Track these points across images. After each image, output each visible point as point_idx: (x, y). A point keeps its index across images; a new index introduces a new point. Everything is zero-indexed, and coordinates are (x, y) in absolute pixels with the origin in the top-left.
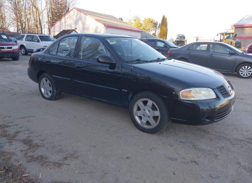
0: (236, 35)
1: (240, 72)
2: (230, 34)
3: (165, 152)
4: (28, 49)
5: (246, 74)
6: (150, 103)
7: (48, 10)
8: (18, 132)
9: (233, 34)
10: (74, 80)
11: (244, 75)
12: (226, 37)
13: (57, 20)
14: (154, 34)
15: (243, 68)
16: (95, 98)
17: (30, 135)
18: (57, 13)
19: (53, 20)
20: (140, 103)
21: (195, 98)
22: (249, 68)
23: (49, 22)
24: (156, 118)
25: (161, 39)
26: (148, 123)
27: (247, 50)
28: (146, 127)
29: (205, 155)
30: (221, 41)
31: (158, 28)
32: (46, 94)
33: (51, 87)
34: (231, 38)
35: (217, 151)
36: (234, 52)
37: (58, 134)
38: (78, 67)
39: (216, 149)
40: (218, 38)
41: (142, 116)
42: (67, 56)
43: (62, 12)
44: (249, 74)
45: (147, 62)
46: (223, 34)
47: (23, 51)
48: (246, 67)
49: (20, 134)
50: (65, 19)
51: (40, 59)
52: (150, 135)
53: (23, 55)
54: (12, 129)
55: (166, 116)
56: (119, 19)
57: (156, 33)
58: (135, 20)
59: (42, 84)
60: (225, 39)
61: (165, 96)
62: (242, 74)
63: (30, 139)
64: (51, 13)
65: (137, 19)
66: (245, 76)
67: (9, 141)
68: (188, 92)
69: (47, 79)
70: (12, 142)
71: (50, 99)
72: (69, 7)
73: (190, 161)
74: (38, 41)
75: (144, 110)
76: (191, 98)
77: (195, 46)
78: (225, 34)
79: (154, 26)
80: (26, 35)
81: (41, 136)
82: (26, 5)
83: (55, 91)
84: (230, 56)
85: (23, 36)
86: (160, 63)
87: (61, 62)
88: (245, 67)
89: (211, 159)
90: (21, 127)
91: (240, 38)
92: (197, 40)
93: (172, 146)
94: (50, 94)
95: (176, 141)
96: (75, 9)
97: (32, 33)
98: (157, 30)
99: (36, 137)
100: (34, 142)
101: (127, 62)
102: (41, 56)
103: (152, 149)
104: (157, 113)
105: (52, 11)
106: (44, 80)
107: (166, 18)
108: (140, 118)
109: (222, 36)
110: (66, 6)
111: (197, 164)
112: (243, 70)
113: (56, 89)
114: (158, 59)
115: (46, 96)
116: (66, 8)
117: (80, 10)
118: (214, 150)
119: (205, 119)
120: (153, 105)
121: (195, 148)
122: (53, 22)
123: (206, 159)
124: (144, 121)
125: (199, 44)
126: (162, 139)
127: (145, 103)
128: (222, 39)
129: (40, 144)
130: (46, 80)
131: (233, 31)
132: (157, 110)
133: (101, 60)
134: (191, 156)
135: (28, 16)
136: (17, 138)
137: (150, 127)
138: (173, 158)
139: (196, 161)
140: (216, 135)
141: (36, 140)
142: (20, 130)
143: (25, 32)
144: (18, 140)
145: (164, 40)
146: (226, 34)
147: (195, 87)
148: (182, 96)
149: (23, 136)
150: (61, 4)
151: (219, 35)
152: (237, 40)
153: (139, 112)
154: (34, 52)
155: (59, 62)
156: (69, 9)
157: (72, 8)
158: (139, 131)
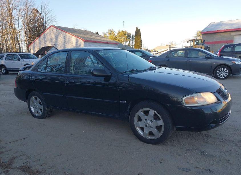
0: (204, 41)
1: (218, 74)
2: (198, 40)
3: (176, 163)
4: (8, 68)
5: (223, 75)
6: (152, 112)
7: (26, 29)
8: (13, 159)
9: (201, 40)
10: (67, 96)
11: (221, 76)
12: (195, 43)
13: (35, 38)
14: (129, 45)
15: (220, 70)
16: (90, 112)
17: (27, 160)
18: (35, 31)
19: (31, 38)
20: (140, 113)
21: (198, 103)
22: (225, 69)
23: (26, 41)
24: (159, 128)
25: (137, 49)
26: (151, 133)
27: (218, 53)
28: (149, 137)
29: (216, 161)
30: (191, 46)
31: (132, 40)
32: (36, 112)
33: (41, 105)
34: (200, 44)
35: (226, 155)
36: (209, 56)
37: (58, 156)
38: (70, 82)
39: (224, 153)
40: (188, 45)
41: (145, 127)
42: (49, 71)
43: (40, 30)
44: (226, 75)
45: (141, 71)
46: (192, 41)
47: (3, 71)
48: (223, 69)
49: (16, 160)
50: (44, 35)
51: (26, 77)
52: (154, 146)
53: (4, 74)
54: (5, 155)
55: (171, 125)
56: (95, 33)
57: (131, 44)
58: (110, 34)
59: (31, 102)
60: (195, 45)
61: (168, 104)
62: (219, 75)
63: (28, 165)
64: (28, 32)
65: (111, 32)
66: (223, 77)
67: (5, 170)
68: (191, 98)
69: (37, 97)
70: (8, 171)
71: (42, 117)
72: (46, 25)
73: (205, 170)
74: (19, 60)
75: (146, 120)
76: (195, 104)
77: (173, 53)
78: (194, 41)
79: (128, 38)
80: (6, 54)
81: (40, 160)
82: (2, 26)
83: (46, 109)
84: (206, 60)
85: (3, 56)
86: (154, 72)
87: (43, 78)
88: (221, 69)
89: (225, 165)
90: (16, 152)
91: (208, 43)
92: (170, 48)
93: (180, 155)
94: (41, 113)
95: (182, 149)
96: (52, 26)
97: (11, 52)
98: (131, 41)
99: (34, 161)
100: (34, 168)
101: (122, 73)
102: (26, 74)
103: (162, 162)
104: (161, 123)
105: (29, 29)
106: (33, 98)
107: (139, 30)
108: (142, 129)
109: (192, 43)
110: (43, 25)
111: (213, 172)
112: (220, 71)
113: (48, 107)
114: (151, 67)
115: (36, 114)
116: (43, 26)
117: (57, 28)
118: (223, 155)
119: (211, 123)
120: (155, 114)
121: (204, 154)
122: (31, 41)
123: (219, 165)
124: (147, 131)
125: (176, 51)
126: (168, 149)
127: (146, 113)
128: (192, 45)
129: (40, 170)
130: (36, 99)
131: (201, 38)
132: (159, 119)
133: (95, 73)
134: (203, 164)
135: (6, 37)
136: (14, 165)
137: (154, 137)
138: (187, 169)
139: (210, 169)
140: (218, 139)
141: (35, 166)
142: (15, 155)
143: (3, 52)
144: (15, 168)
145: (140, 50)
146: (196, 40)
147: (197, 93)
148: (185, 103)
149: (19, 162)
150: (38, 24)
151: (190, 42)
152: (206, 45)
153: (140, 122)
154: (21, 71)
155: (42, 78)
156: (46, 27)
157: (49, 26)
158: (142, 142)
